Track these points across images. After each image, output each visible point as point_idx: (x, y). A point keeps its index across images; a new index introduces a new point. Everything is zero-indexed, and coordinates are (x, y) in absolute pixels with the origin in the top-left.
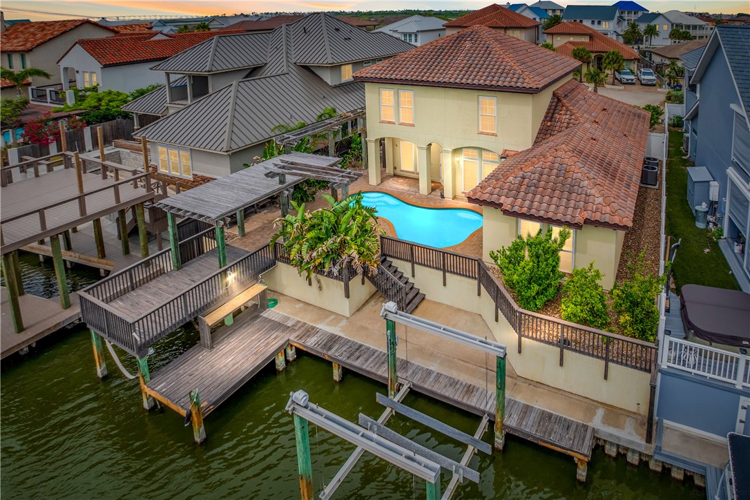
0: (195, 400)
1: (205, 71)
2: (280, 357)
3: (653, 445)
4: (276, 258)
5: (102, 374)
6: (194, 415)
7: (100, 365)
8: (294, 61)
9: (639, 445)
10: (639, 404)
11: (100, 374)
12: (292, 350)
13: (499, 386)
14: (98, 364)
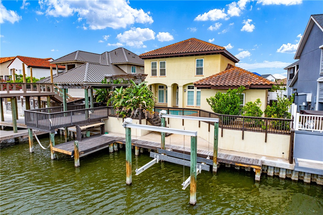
0: (76, 144)
1: (74, 60)
2: (111, 146)
3: (294, 164)
4: (108, 115)
5: (32, 151)
6: (75, 152)
7: (31, 146)
8: (111, 63)
9: (286, 165)
10: (283, 153)
11: (31, 151)
12: (116, 146)
13: (215, 138)
14: (30, 146)
